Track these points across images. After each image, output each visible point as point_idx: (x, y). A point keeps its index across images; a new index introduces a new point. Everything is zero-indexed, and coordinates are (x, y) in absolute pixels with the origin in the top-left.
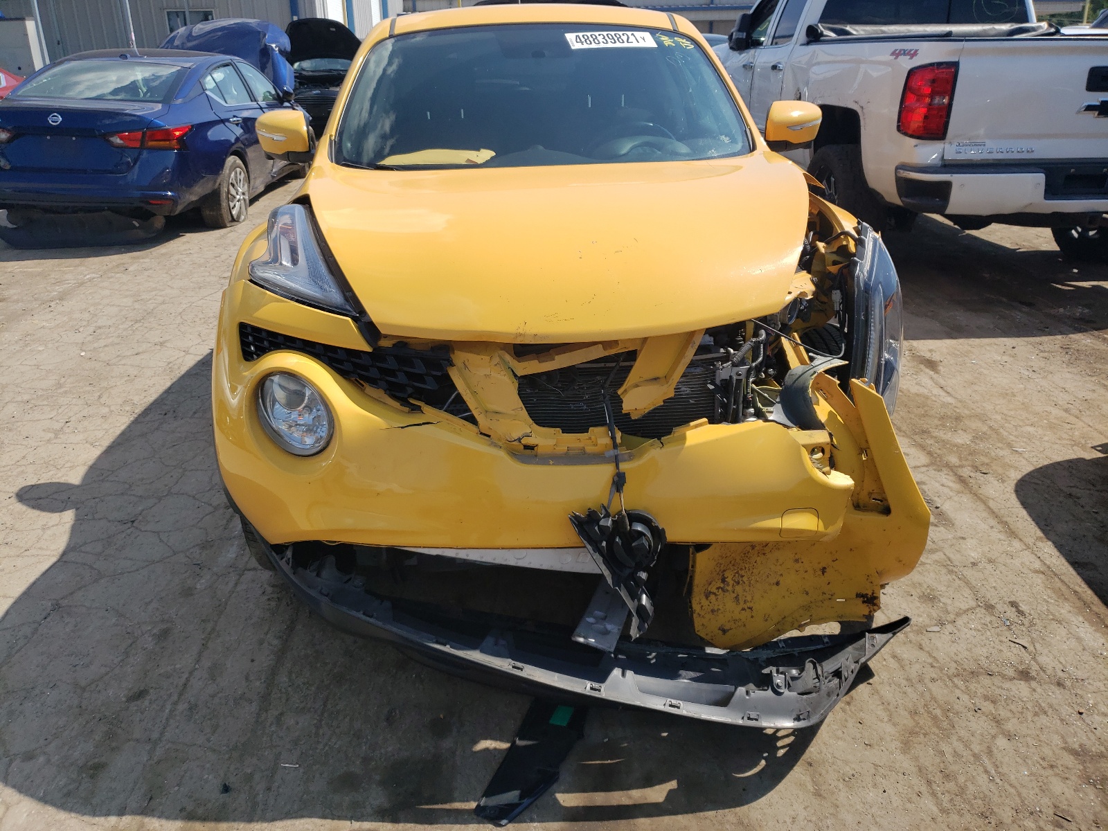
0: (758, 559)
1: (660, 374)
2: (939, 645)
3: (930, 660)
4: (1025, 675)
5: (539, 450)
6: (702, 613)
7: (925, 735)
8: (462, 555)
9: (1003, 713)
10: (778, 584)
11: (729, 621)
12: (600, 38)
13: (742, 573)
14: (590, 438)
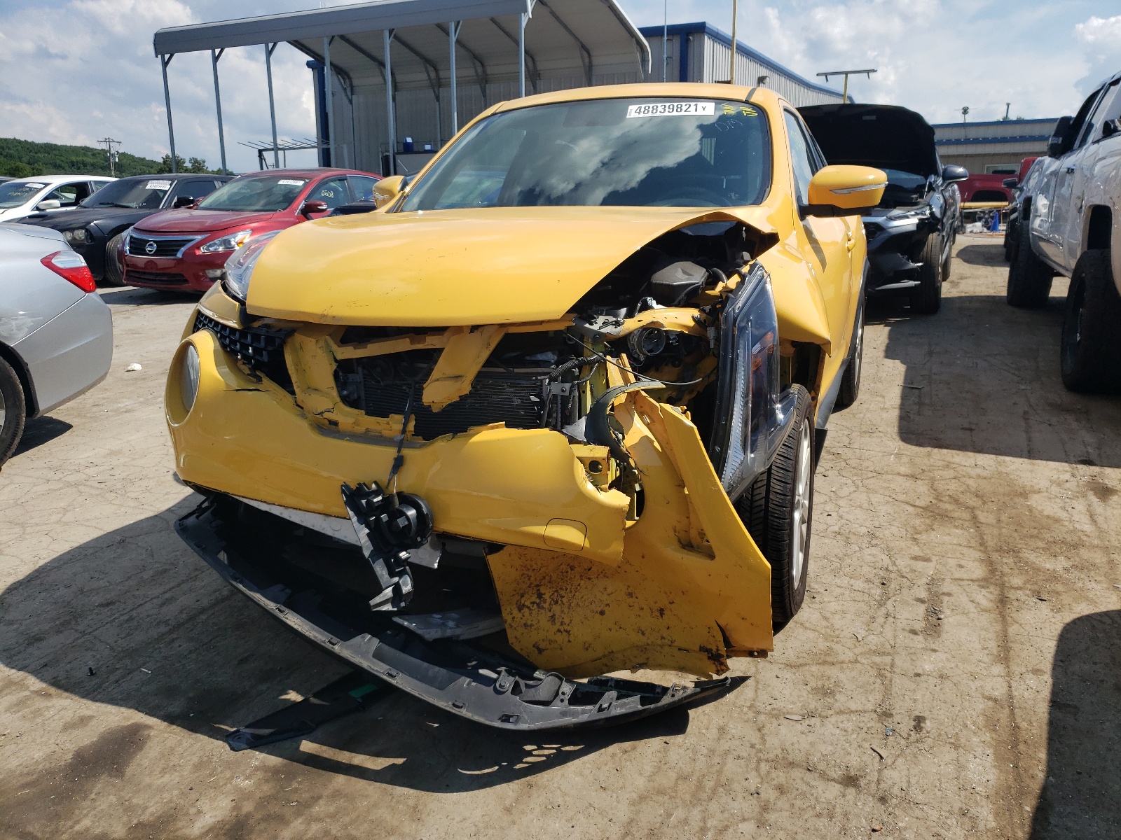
0: (582, 583)
1: (462, 372)
4: (850, 781)
5: (341, 427)
6: (514, 625)
8: (276, 511)
9: (781, 804)
10: (602, 613)
11: (543, 640)
12: (660, 108)
13: (563, 593)
14: (388, 424)
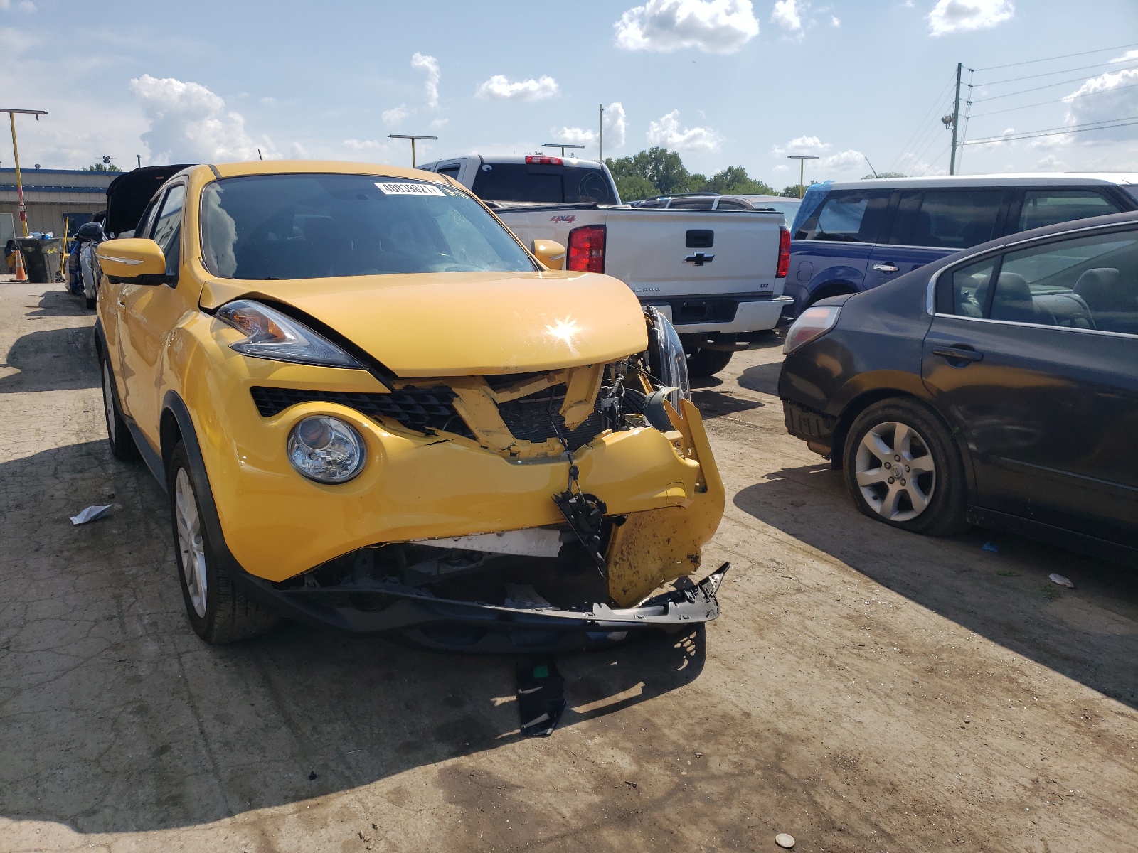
1: (582, 398)
2: (745, 586)
3: (746, 595)
4: (799, 591)
5: (521, 455)
6: (614, 577)
7: (768, 629)
9: (801, 610)
11: (628, 584)
12: (402, 187)
14: (549, 445)
